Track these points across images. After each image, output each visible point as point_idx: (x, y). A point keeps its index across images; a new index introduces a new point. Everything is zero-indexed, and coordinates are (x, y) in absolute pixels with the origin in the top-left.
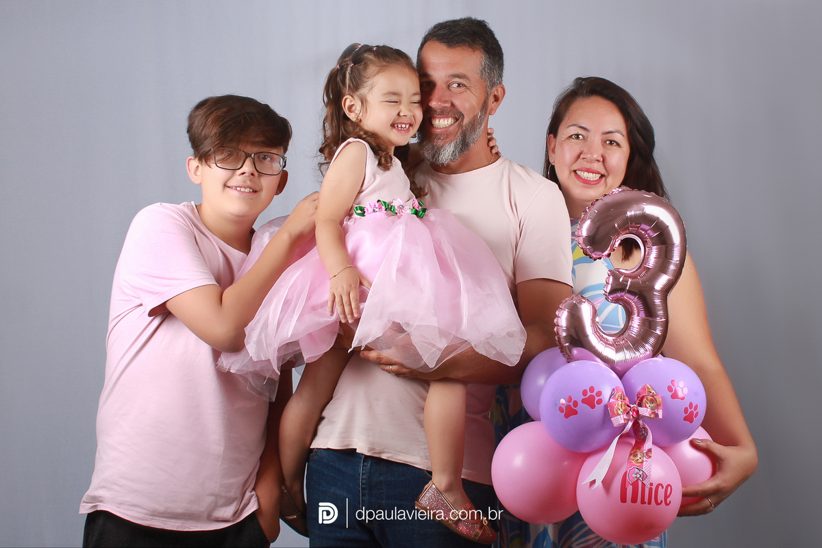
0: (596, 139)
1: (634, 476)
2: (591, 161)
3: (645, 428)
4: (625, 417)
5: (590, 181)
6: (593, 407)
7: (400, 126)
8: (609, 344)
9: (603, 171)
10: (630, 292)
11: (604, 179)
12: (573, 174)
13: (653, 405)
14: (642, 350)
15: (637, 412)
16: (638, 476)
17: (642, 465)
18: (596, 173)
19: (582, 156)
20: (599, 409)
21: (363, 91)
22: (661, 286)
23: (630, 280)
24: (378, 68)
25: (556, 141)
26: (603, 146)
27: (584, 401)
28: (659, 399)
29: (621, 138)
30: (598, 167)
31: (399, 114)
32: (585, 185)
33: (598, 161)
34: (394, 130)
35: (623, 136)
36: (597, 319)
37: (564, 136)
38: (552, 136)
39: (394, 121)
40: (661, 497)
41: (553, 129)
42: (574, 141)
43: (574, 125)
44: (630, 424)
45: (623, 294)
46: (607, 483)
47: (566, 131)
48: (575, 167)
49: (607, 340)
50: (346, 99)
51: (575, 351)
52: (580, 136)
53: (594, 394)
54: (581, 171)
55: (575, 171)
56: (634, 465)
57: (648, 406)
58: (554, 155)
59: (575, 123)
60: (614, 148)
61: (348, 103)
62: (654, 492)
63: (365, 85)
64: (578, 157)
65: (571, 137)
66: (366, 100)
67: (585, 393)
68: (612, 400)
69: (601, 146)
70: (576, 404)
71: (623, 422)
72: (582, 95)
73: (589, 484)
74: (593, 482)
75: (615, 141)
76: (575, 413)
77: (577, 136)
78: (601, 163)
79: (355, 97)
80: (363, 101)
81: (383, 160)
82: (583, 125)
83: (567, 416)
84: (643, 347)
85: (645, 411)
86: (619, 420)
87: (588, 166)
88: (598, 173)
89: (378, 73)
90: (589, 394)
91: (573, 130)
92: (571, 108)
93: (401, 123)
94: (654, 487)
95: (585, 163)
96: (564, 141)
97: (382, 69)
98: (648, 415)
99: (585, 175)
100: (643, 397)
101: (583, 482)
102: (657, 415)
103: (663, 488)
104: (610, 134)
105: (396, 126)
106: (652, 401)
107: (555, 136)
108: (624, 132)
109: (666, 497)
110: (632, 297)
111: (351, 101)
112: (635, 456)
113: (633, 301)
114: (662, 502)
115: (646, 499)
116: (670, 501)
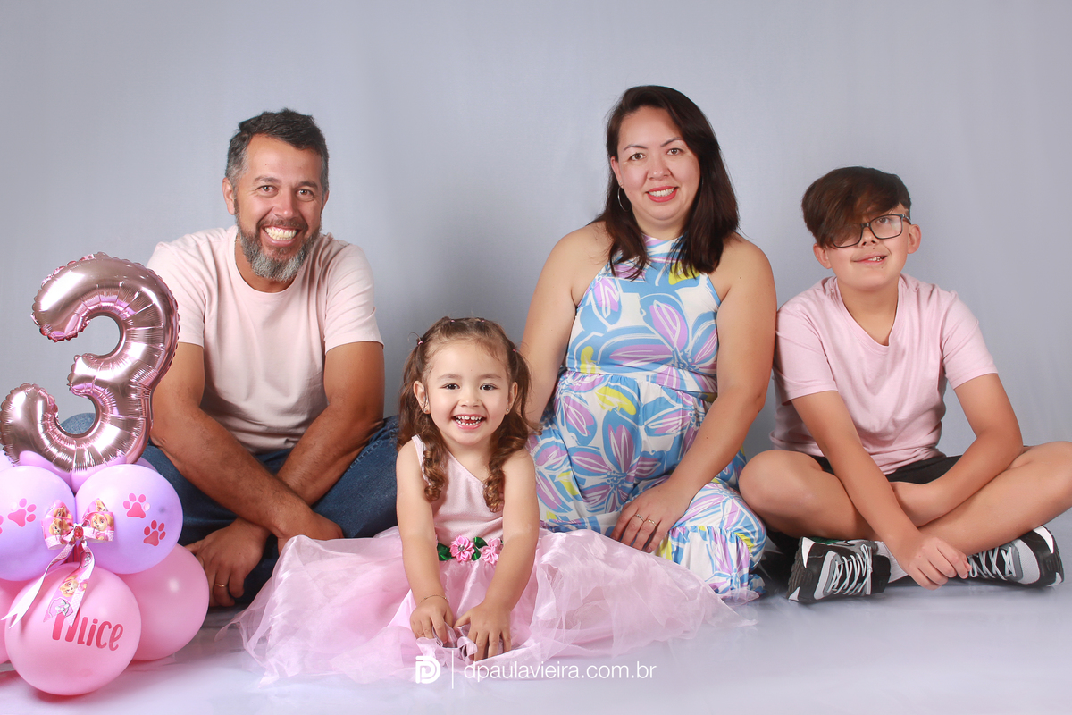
0: (656, 154)
1: (58, 608)
3: (87, 552)
5: (662, 197)
9: (675, 184)
11: (678, 191)
12: (646, 195)
16: (62, 610)
17: (72, 597)
18: (668, 189)
19: (649, 176)
21: (425, 374)
25: (619, 164)
26: (666, 158)
27: (10, 517)
29: (680, 145)
32: (661, 203)
33: (667, 175)
35: (682, 141)
37: (625, 159)
38: (613, 160)
40: (106, 638)
41: (613, 151)
42: (637, 162)
43: (630, 146)
47: (625, 152)
48: (646, 189)
50: (416, 386)
52: (641, 156)
54: (653, 191)
55: (648, 193)
56: (62, 596)
59: (630, 143)
60: (679, 156)
61: (419, 390)
62: (97, 631)
63: (427, 367)
64: (645, 178)
65: (630, 158)
75: (677, 149)
77: (637, 156)
78: (670, 176)
82: (639, 144)
88: (671, 187)
91: (633, 151)
95: (653, 182)
96: (626, 163)
99: (658, 194)
100: (92, 515)
103: (110, 627)
104: (669, 144)
106: (102, 520)
107: (617, 159)
109: (113, 639)
111: (421, 388)
112: (68, 585)
114: (105, 644)
115: (85, 639)
116: (117, 646)
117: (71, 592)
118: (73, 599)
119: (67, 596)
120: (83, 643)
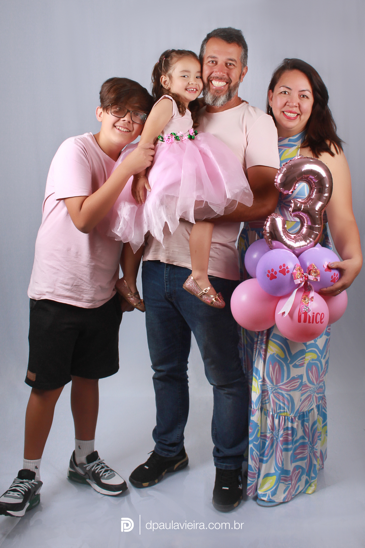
0: (295, 95)
1: (304, 310)
2: (292, 107)
3: (310, 286)
4: (301, 280)
5: (291, 117)
6: (285, 274)
7: (190, 89)
8: (292, 239)
9: (299, 112)
10: (304, 211)
11: (299, 116)
12: (282, 113)
13: (315, 274)
14: (308, 241)
15: (307, 277)
16: (306, 310)
17: (308, 305)
18: (295, 113)
19: (287, 104)
20: (288, 275)
21: (170, 72)
22: (319, 208)
23: (303, 205)
24: (177, 59)
25: (273, 94)
26: (299, 98)
27: (280, 272)
28: (318, 272)
29: (309, 94)
30: (296, 110)
31: (189, 83)
32: (288, 120)
33: (296, 107)
34: (187, 92)
35: (310, 92)
36: (286, 226)
37: (278, 92)
38: (271, 91)
39: (187, 86)
40: (319, 319)
41: (272, 87)
42: (283, 95)
43: (283, 86)
44: (303, 283)
45: (300, 212)
46: (291, 314)
47: (279, 89)
48: (283, 110)
49: (291, 237)
50: (162, 78)
51: (275, 243)
52: (287, 93)
53: (285, 268)
54: (287, 112)
55: (283, 112)
56: (304, 304)
57: (313, 275)
58: (272, 102)
59: (284, 85)
60: (305, 99)
61: (163, 80)
62: (315, 316)
63: (171, 68)
64: (285, 104)
66: (171, 76)
67: (280, 267)
68: (294, 271)
69: (298, 98)
70: (276, 273)
71: (300, 282)
72: (288, 69)
73: (281, 314)
74: (284, 313)
75: (305, 96)
76: (276, 277)
77: (285, 92)
78: (298, 108)
79: (167, 76)
80: (170, 77)
81: (181, 109)
82: (288, 87)
83: (271, 279)
84: (309, 239)
85: (311, 278)
86: (297, 281)
87: (291, 109)
88: (296, 113)
89: (177, 61)
90: (283, 268)
91: (282, 89)
92: (282, 77)
93: (191, 88)
94: (315, 315)
95: (289, 107)
96: (277, 95)
97: (179, 59)
98: (312, 280)
99: (289, 114)
100: (311, 270)
101: (279, 313)
102: (317, 280)
103: (319, 315)
104: (303, 92)
105: (188, 89)
106: (315, 272)
107: (273, 91)
108: (311, 92)
109: (321, 319)
110: (304, 214)
111: (165, 78)
112: (305, 299)
113: (304, 216)
114: (319, 322)
115: (311, 321)
116: (323, 322)
117: (307, 302)
118: (309, 305)
119: (306, 304)
120: (311, 323)
